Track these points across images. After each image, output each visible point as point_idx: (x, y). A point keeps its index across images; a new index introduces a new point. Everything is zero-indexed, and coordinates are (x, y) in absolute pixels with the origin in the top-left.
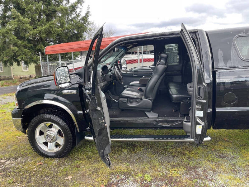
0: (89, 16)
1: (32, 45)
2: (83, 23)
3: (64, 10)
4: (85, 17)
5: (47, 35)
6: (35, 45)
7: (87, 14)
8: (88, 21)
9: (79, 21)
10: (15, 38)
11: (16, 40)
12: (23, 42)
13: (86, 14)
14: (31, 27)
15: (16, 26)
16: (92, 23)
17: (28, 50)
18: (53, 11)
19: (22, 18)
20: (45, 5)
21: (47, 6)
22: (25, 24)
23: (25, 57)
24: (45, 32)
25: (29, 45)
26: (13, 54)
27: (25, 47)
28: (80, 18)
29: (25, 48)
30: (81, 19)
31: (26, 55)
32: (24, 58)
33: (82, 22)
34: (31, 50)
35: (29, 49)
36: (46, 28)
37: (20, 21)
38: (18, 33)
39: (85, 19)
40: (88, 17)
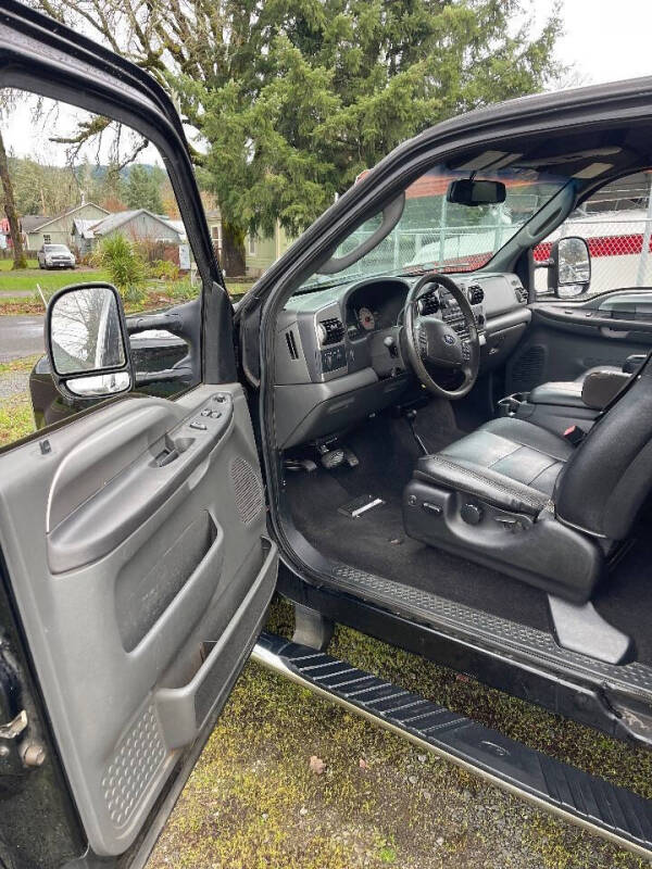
0: (557, 39)
1: (332, 166)
2: (528, 69)
3: (456, 23)
4: (537, 43)
5: (383, 127)
6: (342, 168)
7: (551, 31)
8: (551, 60)
9: (514, 65)
10: (282, 141)
11: (283, 148)
12: (304, 157)
13: (545, 31)
14: (336, 99)
15: (285, 97)
16: (567, 68)
17: (317, 186)
18: (420, 34)
19: (305, 67)
20: (395, 10)
21: (398, 13)
22: (315, 90)
23: (306, 209)
24: (378, 117)
25: (323, 168)
26: (270, 199)
27: (309, 174)
28: (518, 52)
29: (309, 179)
30: (522, 56)
31: (309, 203)
32: (302, 212)
33: (523, 68)
34: (327, 184)
35: (323, 183)
36: (380, 101)
37: (299, 78)
38: (292, 123)
39: (539, 53)
40: (551, 42)
